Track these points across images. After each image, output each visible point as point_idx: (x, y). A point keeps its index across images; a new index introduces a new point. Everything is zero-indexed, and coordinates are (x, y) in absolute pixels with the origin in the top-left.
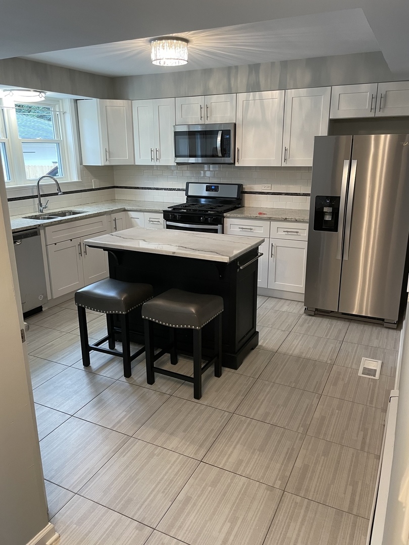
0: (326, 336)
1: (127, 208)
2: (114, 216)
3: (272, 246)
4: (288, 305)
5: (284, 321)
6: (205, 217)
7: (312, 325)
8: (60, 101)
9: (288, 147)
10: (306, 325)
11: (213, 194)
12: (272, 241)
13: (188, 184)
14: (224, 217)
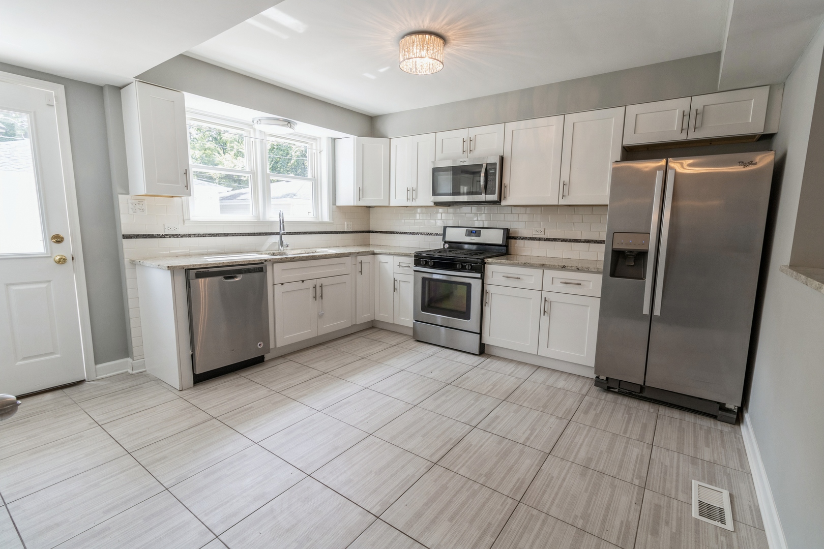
0: (625, 432)
1: (376, 251)
2: (360, 258)
3: (545, 300)
4: (565, 380)
5: (560, 403)
6: (461, 264)
7: (601, 413)
8: (318, 140)
9: (567, 181)
10: (592, 413)
11: (475, 239)
12: (545, 295)
13: (445, 228)
14: (485, 263)
